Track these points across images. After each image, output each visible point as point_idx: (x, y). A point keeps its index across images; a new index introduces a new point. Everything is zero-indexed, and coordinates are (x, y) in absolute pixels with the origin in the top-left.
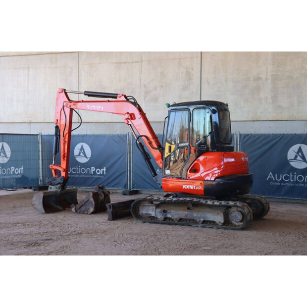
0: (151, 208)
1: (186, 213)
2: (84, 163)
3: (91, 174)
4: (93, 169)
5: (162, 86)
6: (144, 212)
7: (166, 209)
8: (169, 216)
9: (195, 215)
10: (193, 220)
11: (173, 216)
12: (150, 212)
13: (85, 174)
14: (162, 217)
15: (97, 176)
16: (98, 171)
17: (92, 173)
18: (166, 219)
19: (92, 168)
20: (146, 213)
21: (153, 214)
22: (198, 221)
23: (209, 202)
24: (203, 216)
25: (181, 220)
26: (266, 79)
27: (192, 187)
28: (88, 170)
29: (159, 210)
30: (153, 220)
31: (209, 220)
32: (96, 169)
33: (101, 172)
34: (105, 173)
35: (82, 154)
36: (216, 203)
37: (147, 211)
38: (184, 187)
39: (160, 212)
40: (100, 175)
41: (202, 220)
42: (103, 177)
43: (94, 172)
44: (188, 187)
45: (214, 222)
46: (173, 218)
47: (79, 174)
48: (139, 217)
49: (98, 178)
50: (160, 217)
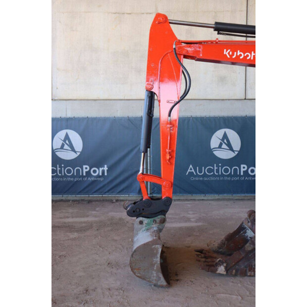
2: (69, 160)
3: (83, 177)
4: (86, 168)
13: (73, 176)
15: (93, 179)
16: (95, 171)
17: (84, 174)
19: (84, 167)
28: (78, 170)
32: (90, 169)
33: (99, 171)
34: (106, 174)
35: (66, 147)
40: (98, 176)
42: (102, 179)
43: (88, 173)
47: (62, 177)
49: (93, 182)
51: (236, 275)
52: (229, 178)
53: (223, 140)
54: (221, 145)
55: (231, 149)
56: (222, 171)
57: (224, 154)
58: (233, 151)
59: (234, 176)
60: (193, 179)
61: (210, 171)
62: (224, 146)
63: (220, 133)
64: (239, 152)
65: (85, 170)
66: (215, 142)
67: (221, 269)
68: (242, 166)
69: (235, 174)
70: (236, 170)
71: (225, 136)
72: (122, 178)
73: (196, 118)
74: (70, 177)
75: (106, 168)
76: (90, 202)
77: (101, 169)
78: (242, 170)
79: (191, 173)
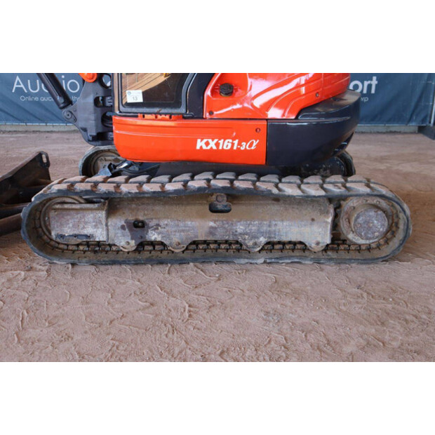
0: (90, 217)
1: (212, 224)
6: (68, 230)
8: (153, 236)
9: (240, 228)
11: (168, 236)
12: (89, 230)
14: (133, 243)
18: (141, 246)
20: (76, 232)
21: (100, 235)
22: (250, 243)
23: (289, 190)
24: (265, 228)
27: (226, 145)
29: (118, 221)
30: (99, 252)
37: (76, 226)
38: (200, 144)
39: (123, 227)
41: (263, 240)
44: (212, 144)
46: (167, 242)
48: (49, 247)
50: (125, 241)
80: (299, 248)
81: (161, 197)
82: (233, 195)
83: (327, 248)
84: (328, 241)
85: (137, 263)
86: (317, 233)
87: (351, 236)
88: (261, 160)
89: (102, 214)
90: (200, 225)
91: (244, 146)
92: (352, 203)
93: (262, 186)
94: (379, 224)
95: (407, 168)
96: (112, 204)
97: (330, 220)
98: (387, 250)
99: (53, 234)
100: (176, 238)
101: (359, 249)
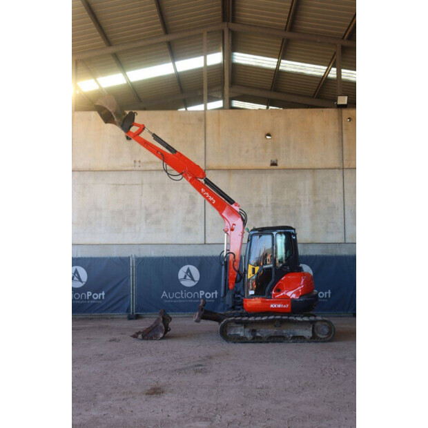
0: (239, 328)
1: (275, 330)
3: (87, 300)
5: (164, 209)
6: (232, 333)
7: (254, 328)
8: (258, 334)
9: (284, 332)
10: (283, 337)
11: (262, 334)
12: (238, 333)
14: (252, 337)
15: (94, 302)
16: (95, 296)
17: (88, 298)
18: (254, 338)
19: (88, 293)
20: (235, 333)
21: (242, 334)
22: (288, 337)
23: (299, 319)
24: (292, 332)
25: (271, 337)
26: (267, 206)
27: (279, 306)
28: (83, 295)
29: (247, 330)
30: (242, 340)
31: (298, 335)
32: (92, 294)
33: (98, 296)
34: (103, 298)
35: (76, 278)
36: (306, 319)
37: (235, 331)
38: (272, 306)
39: (249, 332)
41: (291, 335)
43: (91, 297)
44: (275, 306)
45: (303, 337)
46: (262, 336)
49: (94, 304)
51: (147, 339)
52: (192, 301)
53: (187, 273)
54: (185, 277)
55: (193, 279)
56: (187, 295)
57: (188, 283)
58: (194, 281)
59: (195, 299)
60: (166, 301)
61: (178, 295)
62: (188, 277)
63: (185, 268)
64: (199, 281)
65: (88, 295)
66: (181, 274)
67: (140, 336)
68: (201, 292)
69: (196, 298)
70: (196, 295)
71: (188, 270)
72: (113, 302)
73: (168, 258)
74: (78, 300)
75: (103, 294)
76: (91, 319)
77: (100, 294)
78: (201, 294)
79: (165, 297)
80: (302, 337)
81: (261, 322)
82: (282, 322)
83: (311, 338)
84: (311, 335)
85: (251, 342)
86: (308, 333)
87: (318, 335)
88: (289, 310)
89: (243, 328)
90: (272, 331)
91: (285, 306)
92: (318, 324)
93: (291, 318)
94: (326, 330)
95: (343, 326)
96: (246, 324)
97: (311, 329)
98: (329, 338)
99: (228, 334)
100: (265, 335)
101: (321, 339)
